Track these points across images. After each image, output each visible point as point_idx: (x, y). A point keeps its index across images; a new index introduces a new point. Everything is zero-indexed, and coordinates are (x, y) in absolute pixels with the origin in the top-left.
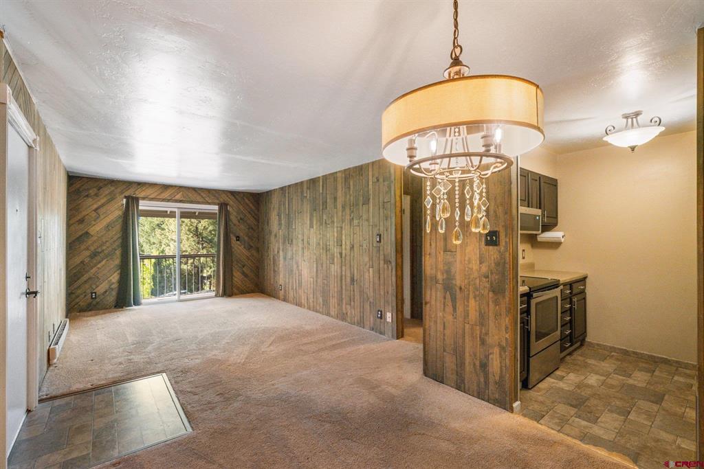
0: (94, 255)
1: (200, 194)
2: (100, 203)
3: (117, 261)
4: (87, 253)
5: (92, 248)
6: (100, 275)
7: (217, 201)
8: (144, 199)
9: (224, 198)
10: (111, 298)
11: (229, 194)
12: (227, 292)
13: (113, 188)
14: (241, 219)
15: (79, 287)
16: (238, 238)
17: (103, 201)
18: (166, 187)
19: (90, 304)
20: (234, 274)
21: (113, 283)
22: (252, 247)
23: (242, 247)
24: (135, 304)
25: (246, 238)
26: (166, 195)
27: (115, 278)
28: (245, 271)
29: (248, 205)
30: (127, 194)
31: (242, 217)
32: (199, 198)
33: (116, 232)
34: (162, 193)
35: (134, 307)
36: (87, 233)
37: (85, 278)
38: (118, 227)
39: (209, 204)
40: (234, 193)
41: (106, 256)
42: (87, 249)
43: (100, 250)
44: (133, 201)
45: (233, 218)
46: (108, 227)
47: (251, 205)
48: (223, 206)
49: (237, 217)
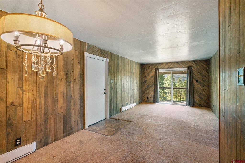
0: (148, 86)
1: (179, 64)
2: (149, 71)
3: (153, 89)
4: (146, 86)
5: (147, 84)
6: (149, 92)
7: (188, 66)
8: (160, 68)
9: (190, 64)
10: (152, 100)
11: (193, 63)
12: (191, 104)
13: (152, 66)
14: (199, 73)
15: (144, 95)
16: (197, 81)
17: (150, 70)
18: (167, 63)
19: (147, 100)
20: (195, 97)
22: (205, 85)
23: (200, 85)
24: (157, 102)
25: (202, 81)
26: (167, 66)
27: (153, 94)
28: (201, 96)
29: (202, 66)
30: (155, 68)
31: (199, 72)
32: (180, 66)
33: (153, 80)
34: (166, 65)
35: (157, 104)
36: (146, 80)
37: (146, 93)
38: (153, 78)
39: (183, 67)
40: (194, 61)
41: (151, 87)
42: (146, 85)
43: (149, 85)
44: (157, 69)
45: (195, 72)
46: (151, 78)
47: (204, 66)
48: (189, 68)
49: (197, 72)
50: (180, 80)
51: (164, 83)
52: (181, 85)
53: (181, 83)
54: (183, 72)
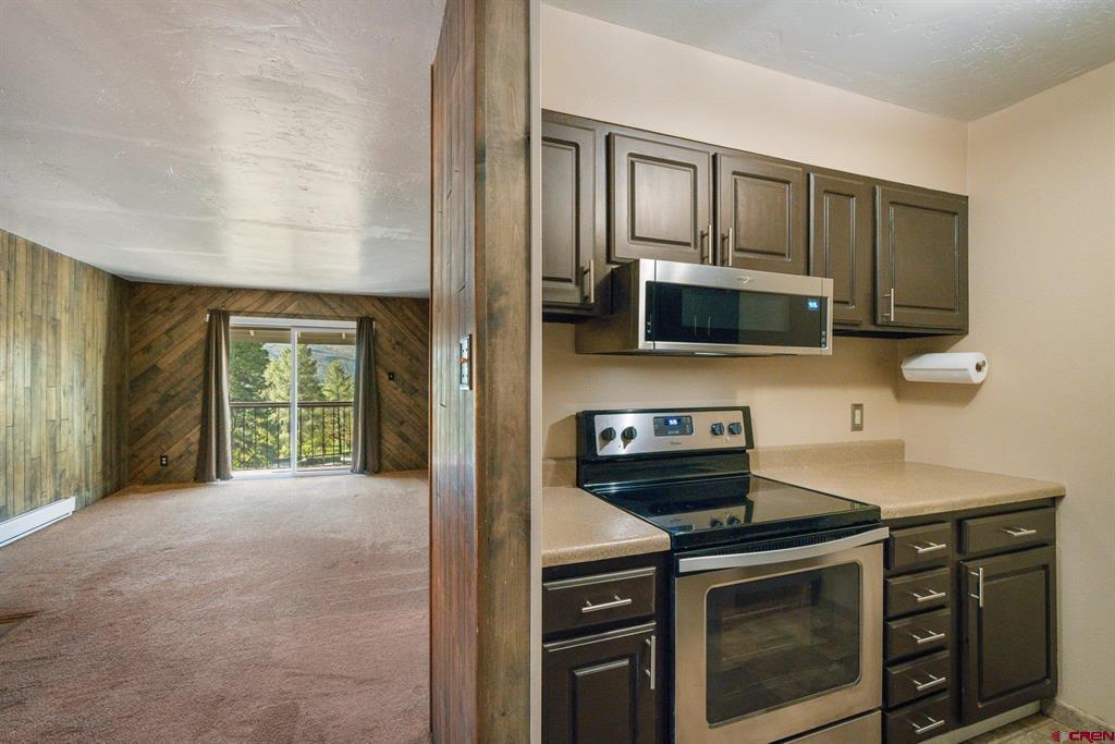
0: (166, 399)
1: (326, 304)
2: (173, 322)
3: (198, 411)
4: (155, 397)
5: (162, 390)
6: (172, 431)
7: (358, 315)
8: (237, 313)
9: (368, 309)
10: (189, 467)
11: (378, 304)
12: (370, 465)
13: (192, 298)
14: (397, 343)
15: (143, 448)
16: (392, 376)
17: (178, 318)
18: (272, 293)
19: (158, 474)
20: (385, 436)
21: (191, 444)
22: (416, 391)
23: (400, 390)
24: (218, 477)
25: (406, 377)
26: (272, 306)
27: (195, 435)
28: (404, 431)
29: (409, 319)
30: (213, 306)
31: (400, 340)
32: (325, 311)
33: (195, 367)
34: (266, 303)
35: (219, 482)
36: (155, 366)
37: (151, 434)
38: (200, 356)
39: (343, 319)
40: (383, 300)
41: (183, 402)
42: (156, 391)
43: (173, 392)
44: (221, 316)
45: (385, 341)
46: (187, 356)
47: (415, 320)
48: (365, 324)
49: (390, 341)
50: (339, 370)
51: (267, 384)
52: (342, 388)
53: (342, 384)
54: (344, 336)
